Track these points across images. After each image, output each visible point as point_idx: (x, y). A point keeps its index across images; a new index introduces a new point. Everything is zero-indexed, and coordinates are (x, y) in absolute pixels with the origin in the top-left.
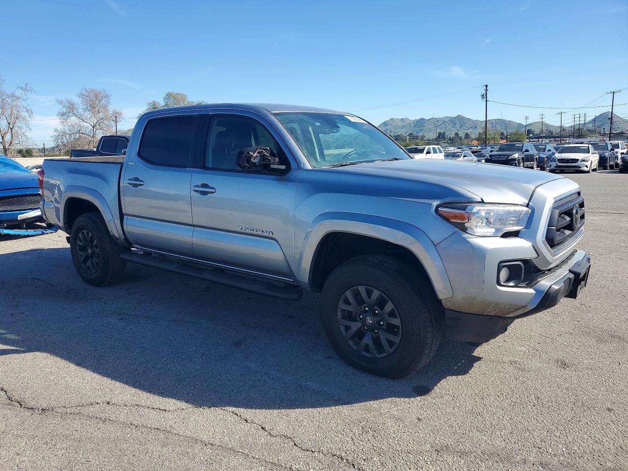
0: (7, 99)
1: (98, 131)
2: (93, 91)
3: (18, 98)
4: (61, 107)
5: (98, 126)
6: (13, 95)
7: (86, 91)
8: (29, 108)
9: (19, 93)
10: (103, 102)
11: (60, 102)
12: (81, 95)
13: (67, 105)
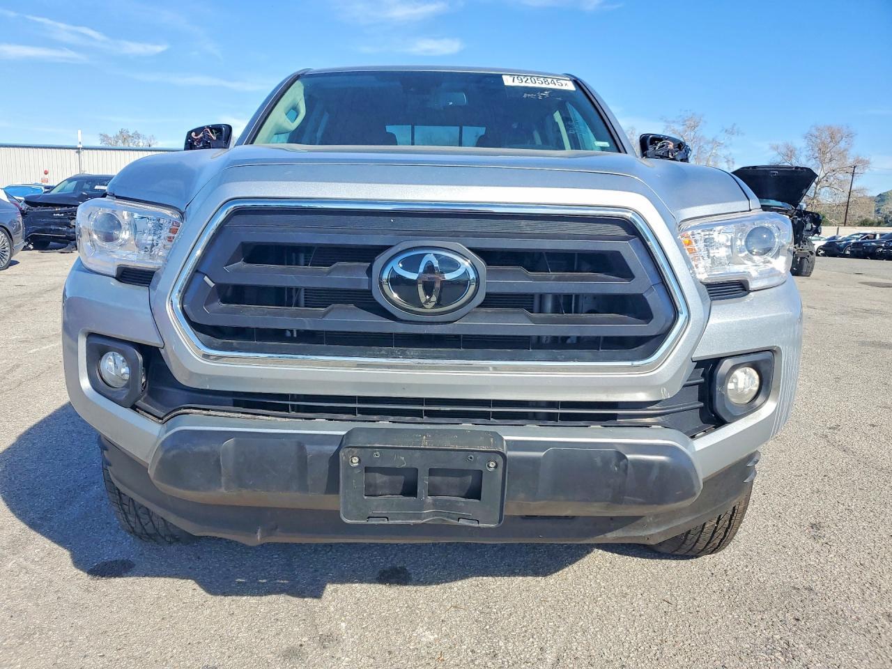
0: (705, 146)
1: (823, 190)
2: (829, 128)
3: (720, 144)
4: (775, 153)
5: (825, 182)
6: (714, 141)
7: (818, 129)
8: (730, 158)
9: (722, 138)
10: (842, 144)
11: (776, 148)
12: (808, 136)
13: (784, 150)
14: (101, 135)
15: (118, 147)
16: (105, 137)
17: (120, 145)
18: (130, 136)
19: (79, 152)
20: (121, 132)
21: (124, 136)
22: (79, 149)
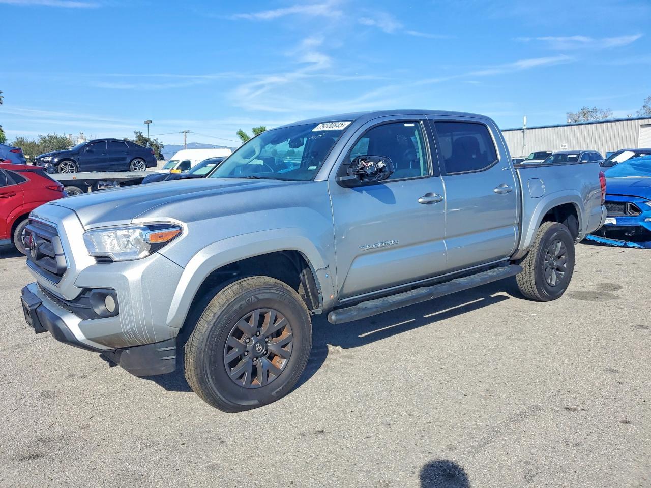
14: (568, 113)
15: (589, 121)
16: (570, 115)
17: (582, 120)
18: (589, 112)
19: (523, 132)
20: (582, 110)
21: (585, 112)
22: (523, 129)
